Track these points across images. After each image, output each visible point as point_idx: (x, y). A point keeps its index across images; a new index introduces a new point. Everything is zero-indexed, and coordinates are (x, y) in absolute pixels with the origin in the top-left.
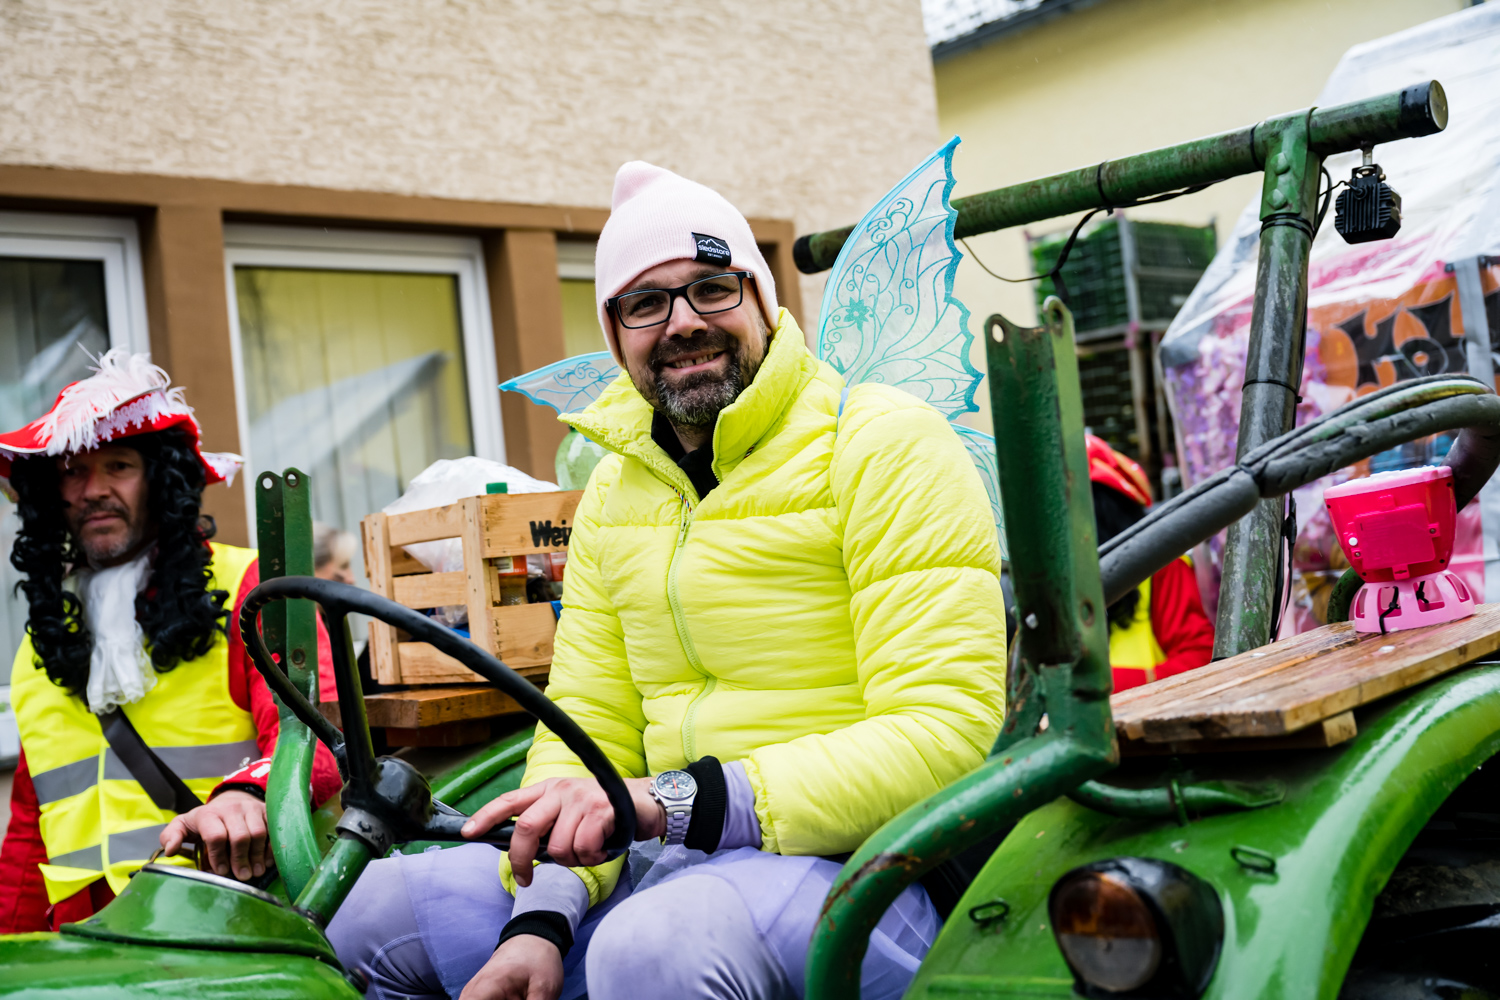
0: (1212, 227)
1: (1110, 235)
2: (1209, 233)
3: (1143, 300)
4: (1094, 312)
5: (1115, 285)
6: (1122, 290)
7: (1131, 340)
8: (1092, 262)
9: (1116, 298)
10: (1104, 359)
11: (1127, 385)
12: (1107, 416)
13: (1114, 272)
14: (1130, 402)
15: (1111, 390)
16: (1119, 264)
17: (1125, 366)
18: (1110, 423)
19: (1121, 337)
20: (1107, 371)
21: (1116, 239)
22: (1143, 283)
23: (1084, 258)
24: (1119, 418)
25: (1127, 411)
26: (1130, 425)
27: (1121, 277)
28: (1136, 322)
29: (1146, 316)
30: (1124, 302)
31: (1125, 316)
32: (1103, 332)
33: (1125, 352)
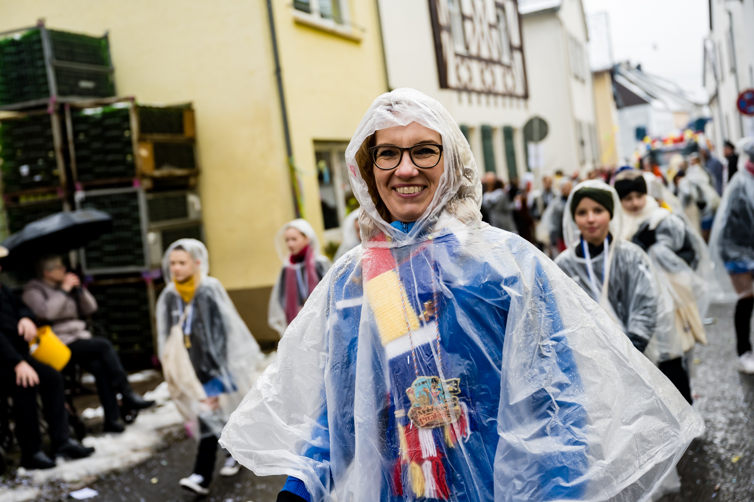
0: (106, 38)
1: (35, 38)
2: (103, 42)
3: (58, 83)
4: (26, 89)
5: (40, 72)
6: (45, 76)
7: (51, 108)
8: (24, 56)
9: (41, 81)
10: (35, 120)
11: (51, 138)
12: (38, 158)
13: (39, 63)
14: (53, 149)
15: (40, 141)
16: (42, 58)
17: (49, 125)
18: (40, 162)
19: (45, 106)
20: (37, 128)
21: (39, 41)
22: (58, 72)
23: (19, 53)
24: (46, 159)
25: (51, 155)
26: (53, 164)
27: (44, 67)
28: (54, 98)
29: (61, 93)
30: (46, 83)
31: (47, 93)
32: (33, 103)
33: (48, 116)
